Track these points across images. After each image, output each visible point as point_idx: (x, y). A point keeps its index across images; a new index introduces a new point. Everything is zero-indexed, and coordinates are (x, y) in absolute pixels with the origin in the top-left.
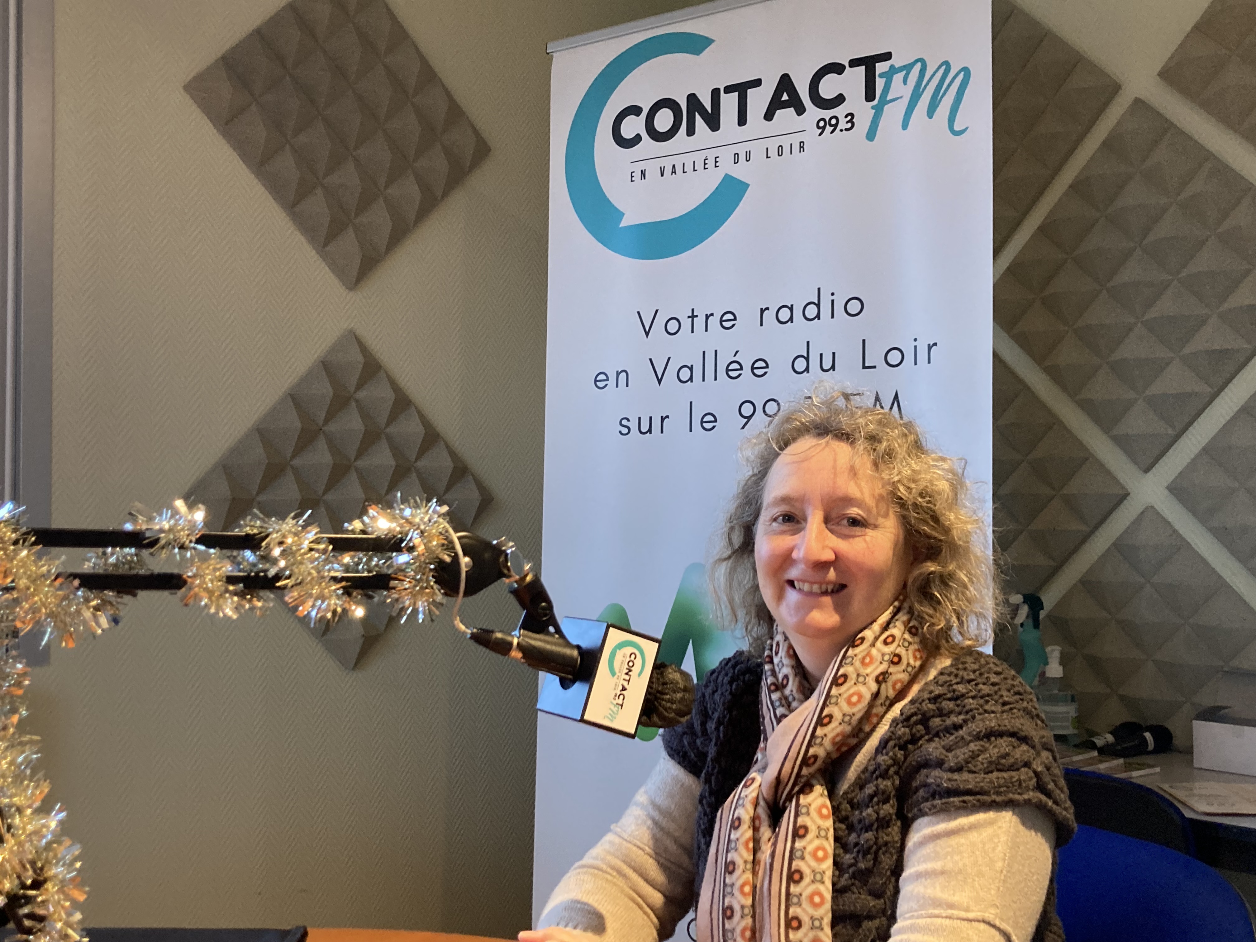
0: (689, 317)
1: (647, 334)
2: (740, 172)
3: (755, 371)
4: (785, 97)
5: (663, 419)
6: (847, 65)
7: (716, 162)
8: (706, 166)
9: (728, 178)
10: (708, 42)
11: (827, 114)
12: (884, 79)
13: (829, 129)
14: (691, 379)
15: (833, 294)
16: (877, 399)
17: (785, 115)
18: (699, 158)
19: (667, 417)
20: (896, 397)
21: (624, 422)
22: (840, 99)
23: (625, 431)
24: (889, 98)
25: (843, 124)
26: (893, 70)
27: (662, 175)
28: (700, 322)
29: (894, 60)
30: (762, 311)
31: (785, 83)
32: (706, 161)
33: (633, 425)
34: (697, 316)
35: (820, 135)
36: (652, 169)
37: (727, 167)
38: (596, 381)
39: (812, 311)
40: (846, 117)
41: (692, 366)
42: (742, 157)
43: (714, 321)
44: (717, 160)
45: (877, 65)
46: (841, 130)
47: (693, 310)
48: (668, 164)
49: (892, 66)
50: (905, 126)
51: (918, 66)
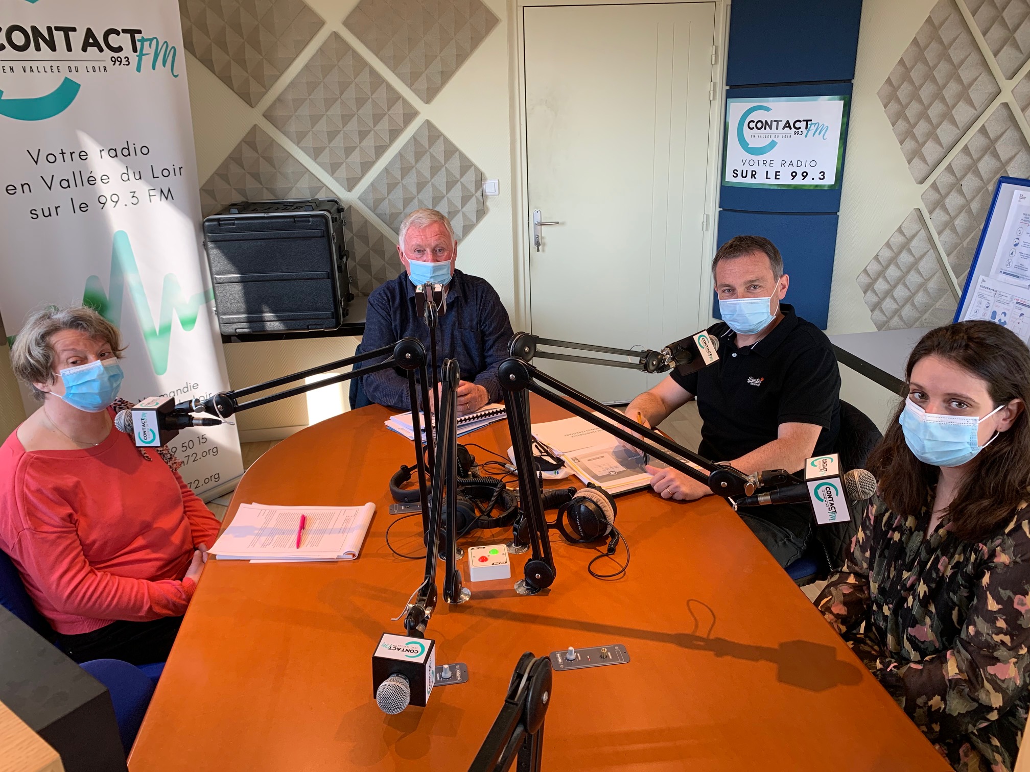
2: (73, 76)
3: (103, 181)
4: (91, 41)
5: (56, 208)
6: (121, 31)
7: (58, 69)
8: (52, 70)
9: (67, 79)
11: (116, 55)
12: (140, 43)
13: (117, 63)
14: (69, 186)
15: (134, 144)
16: (162, 191)
17: (92, 50)
18: (48, 65)
19: (59, 207)
20: (169, 190)
21: (33, 212)
23: (35, 216)
24: (144, 53)
25: (124, 61)
26: (143, 40)
27: (25, 72)
28: (67, 156)
29: (144, 35)
30: (101, 151)
31: (89, 33)
32: (52, 68)
33: (39, 213)
35: (114, 65)
37: (65, 74)
38: (7, 190)
39: (126, 152)
40: (125, 58)
42: (73, 69)
43: (76, 156)
45: (136, 35)
46: (124, 65)
47: (62, 150)
48: (27, 65)
49: (143, 37)
50: (153, 69)
51: (155, 40)
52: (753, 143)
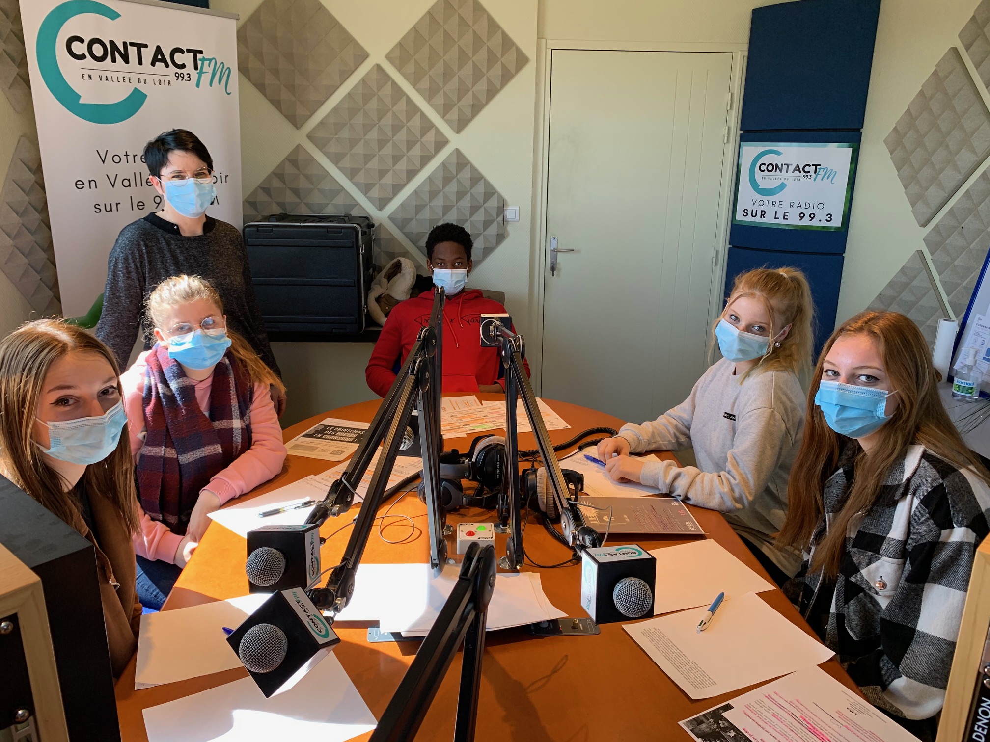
0: (125, 155)
1: (103, 162)
2: (142, 88)
4: (159, 57)
5: (117, 204)
6: (185, 50)
8: (124, 81)
9: (136, 89)
10: (118, 15)
11: (180, 71)
12: (201, 62)
13: (180, 78)
14: (129, 185)
17: (160, 65)
18: (121, 76)
19: (119, 203)
21: (97, 206)
22: (184, 66)
23: (98, 210)
24: (204, 71)
25: (186, 78)
26: (203, 60)
27: (101, 80)
28: (131, 158)
29: (205, 55)
31: (158, 50)
32: (124, 79)
33: (102, 207)
34: (129, 155)
35: (177, 80)
36: (95, 76)
37: (135, 84)
38: (76, 185)
40: (187, 74)
41: (129, 179)
42: (142, 81)
43: (138, 158)
44: (130, 79)
45: (198, 55)
46: (186, 80)
47: (127, 152)
48: (104, 74)
49: (204, 57)
50: (211, 85)
51: (214, 61)
52: (763, 185)
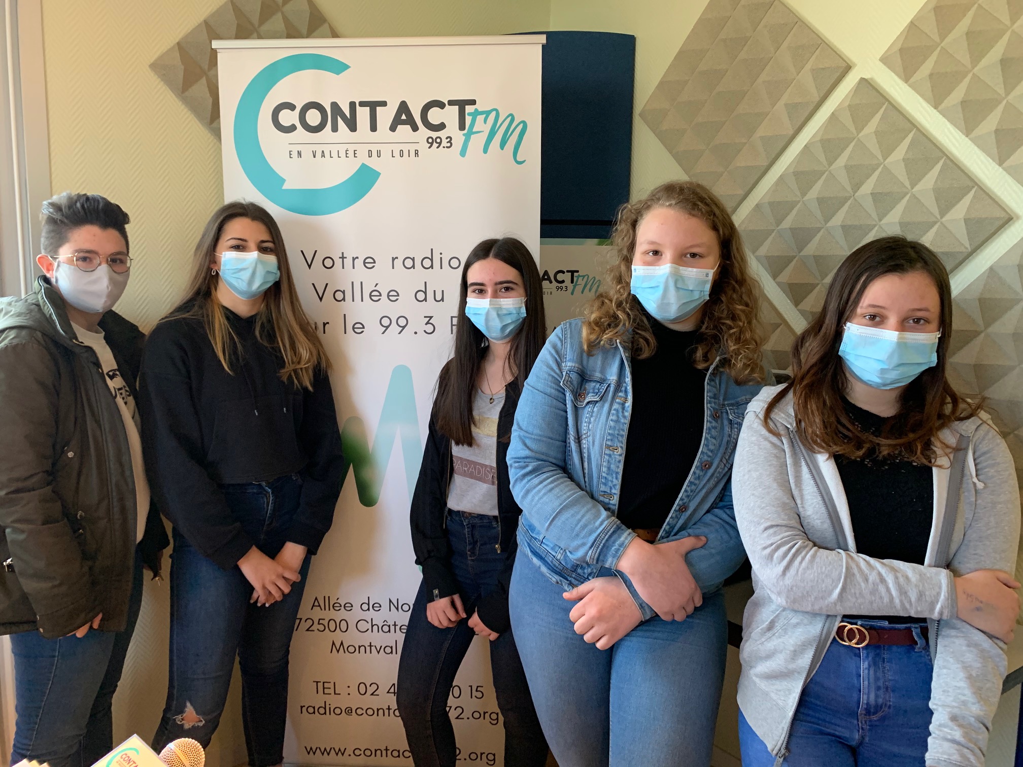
0: (340, 258)
1: (310, 266)
2: (373, 163)
3: (390, 297)
4: (404, 117)
5: (325, 324)
6: (446, 103)
7: (355, 154)
8: (348, 155)
9: (364, 166)
10: (345, 66)
11: (434, 135)
12: (471, 117)
13: (435, 145)
14: (344, 299)
15: (441, 254)
17: (404, 130)
18: (341, 149)
19: (328, 323)
22: (442, 126)
24: (474, 131)
25: (445, 143)
26: (477, 113)
27: (314, 157)
29: (479, 107)
30: (393, 259)
31: (403, 107)
32: (347, 152)
34: (346, 258)
35: (430, 148)
36: (307, 151)
37: (363, 158)
39: (427, 263)
40: (447, 138)
41: (344, 291)
42: (374, 154)
43: (359, 263)
44: (356, 152)
45: (467, 107)
46: (444, 147)
47: (343, 253)
48: (318, 149)
49: (476, 110)
50: (485, 151)
51: (494, 113)
